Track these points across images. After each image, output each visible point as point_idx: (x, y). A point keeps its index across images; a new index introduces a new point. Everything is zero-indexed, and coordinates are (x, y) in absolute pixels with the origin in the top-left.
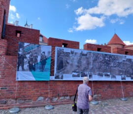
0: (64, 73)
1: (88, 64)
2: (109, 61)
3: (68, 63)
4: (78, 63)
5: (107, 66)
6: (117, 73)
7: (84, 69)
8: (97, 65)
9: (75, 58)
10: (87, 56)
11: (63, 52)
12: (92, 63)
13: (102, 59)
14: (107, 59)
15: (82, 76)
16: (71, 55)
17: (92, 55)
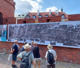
0: (12, 38)
1: (24, 32)
2: (40, 29)
3: (13, 33)
4: (18, 32)
5: (38, 33)
6: (47, 38)
7: (21, 36)
8: (30, 33)
9: (17, 29)
10: (24, 28)
11: (12, 27)
12: (26, 32)
13: (35, 28)
14: (38, 28)
15: (20, 40)
16: (15, 28)
17: (27, 26)
